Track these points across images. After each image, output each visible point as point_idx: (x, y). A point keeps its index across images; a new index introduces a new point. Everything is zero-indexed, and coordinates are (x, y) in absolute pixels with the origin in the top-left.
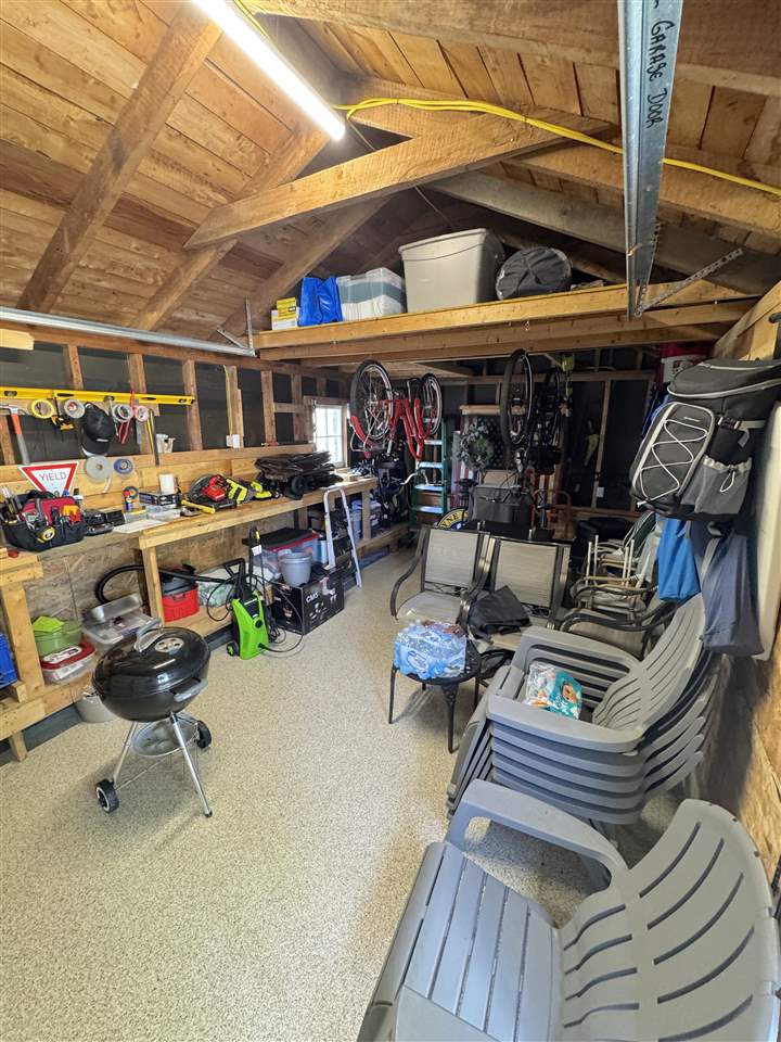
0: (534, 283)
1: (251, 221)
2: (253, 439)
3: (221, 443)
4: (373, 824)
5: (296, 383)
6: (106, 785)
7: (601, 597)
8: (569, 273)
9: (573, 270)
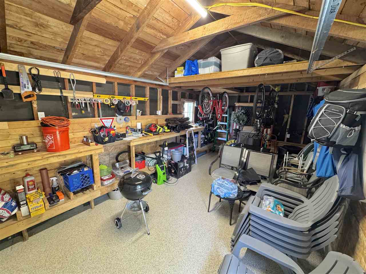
0: (269, 61)
1: (174, 43)
2: (165, 112)
3: (155, 113)
4: (203, 246)
5: (179, 94)
6: (119, 219)
7: (289, 175)
8: (283, 57)
9: (284, 56)
